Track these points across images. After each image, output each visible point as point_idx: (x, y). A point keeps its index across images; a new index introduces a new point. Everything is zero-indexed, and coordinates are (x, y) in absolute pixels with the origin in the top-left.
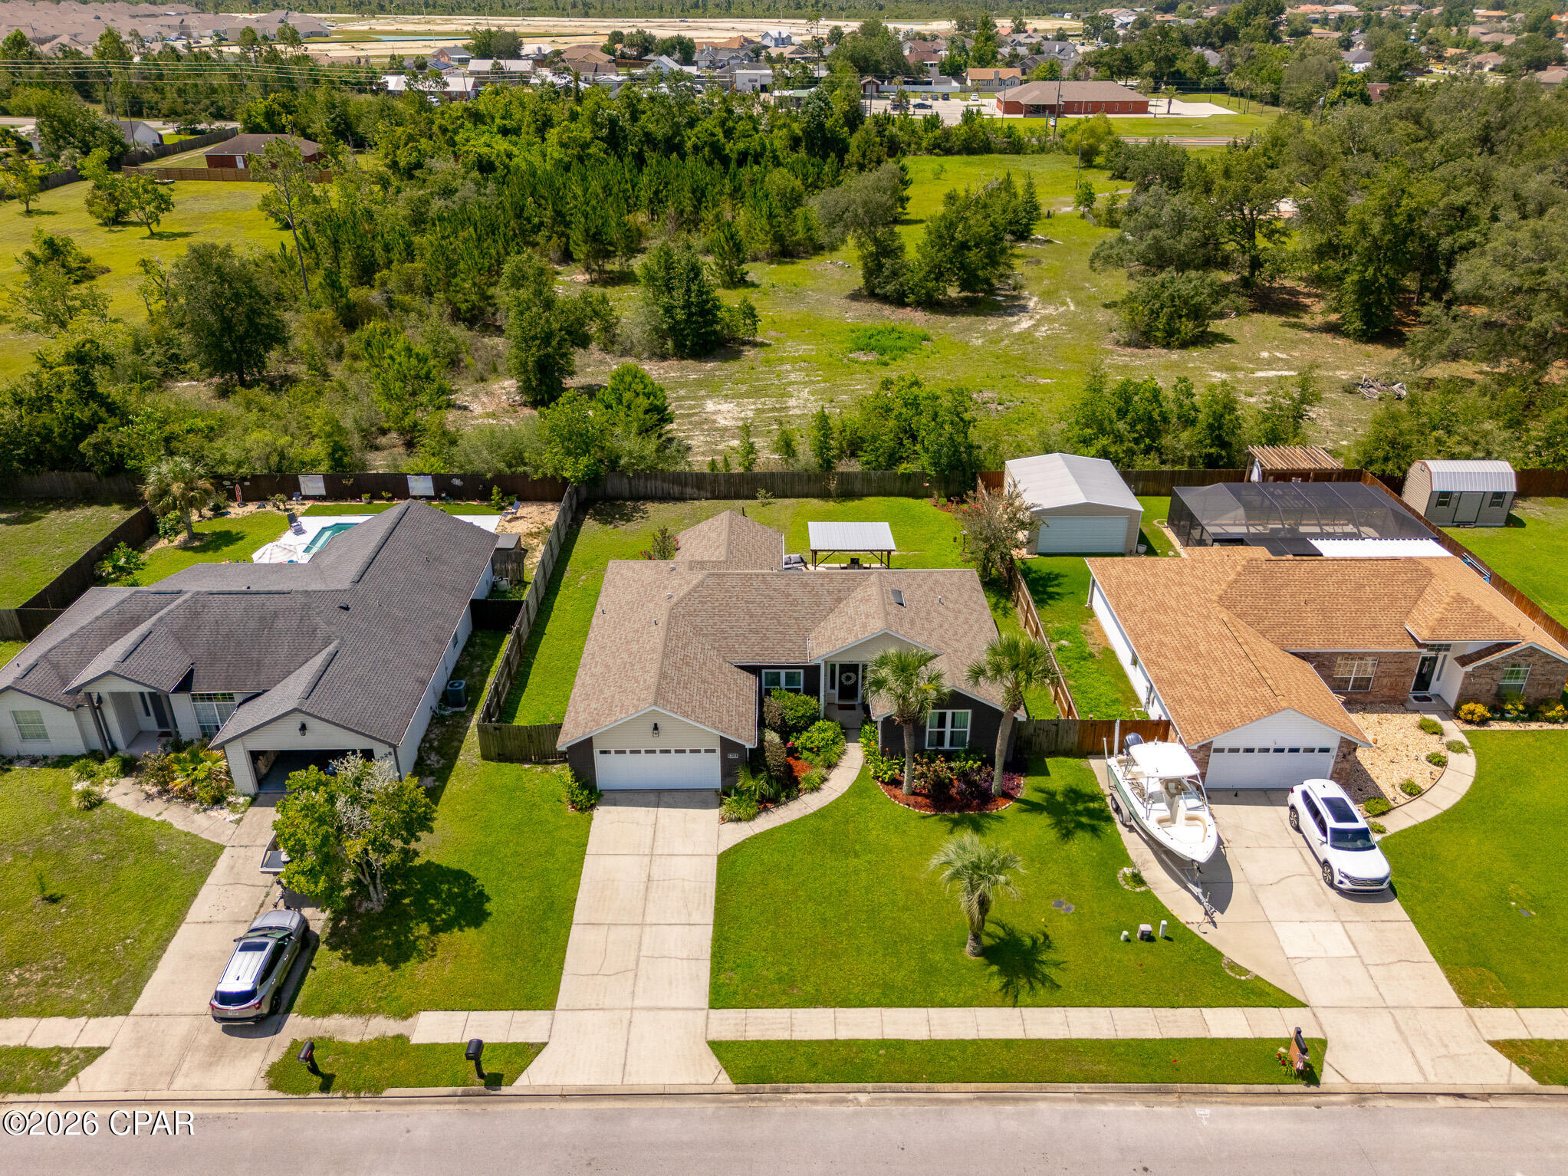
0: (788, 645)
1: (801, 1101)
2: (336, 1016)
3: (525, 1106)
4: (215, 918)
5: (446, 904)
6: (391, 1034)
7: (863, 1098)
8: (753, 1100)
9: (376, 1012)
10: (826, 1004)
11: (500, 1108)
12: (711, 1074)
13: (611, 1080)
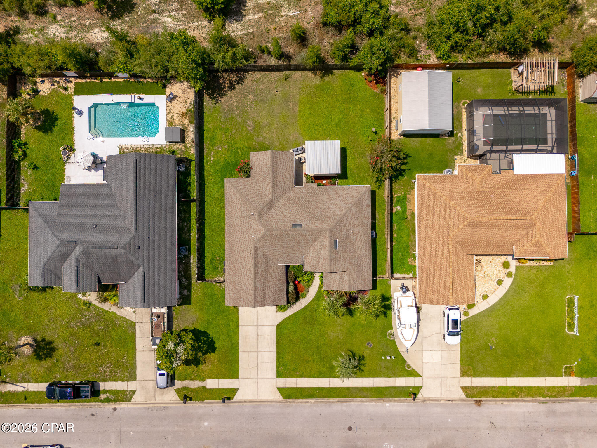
0: (296, 258)
1: (298, 402)
2: (186, 381)
3: (237, 404)
4: (144, 350)
5: (204, 344)
6: (201, 386)
7: (313, 401)
8: (288, 402)
9: (196, 379)
10: (305, 377)
11: (232, 404)
12: (278, 396)
13: (255, 398)
